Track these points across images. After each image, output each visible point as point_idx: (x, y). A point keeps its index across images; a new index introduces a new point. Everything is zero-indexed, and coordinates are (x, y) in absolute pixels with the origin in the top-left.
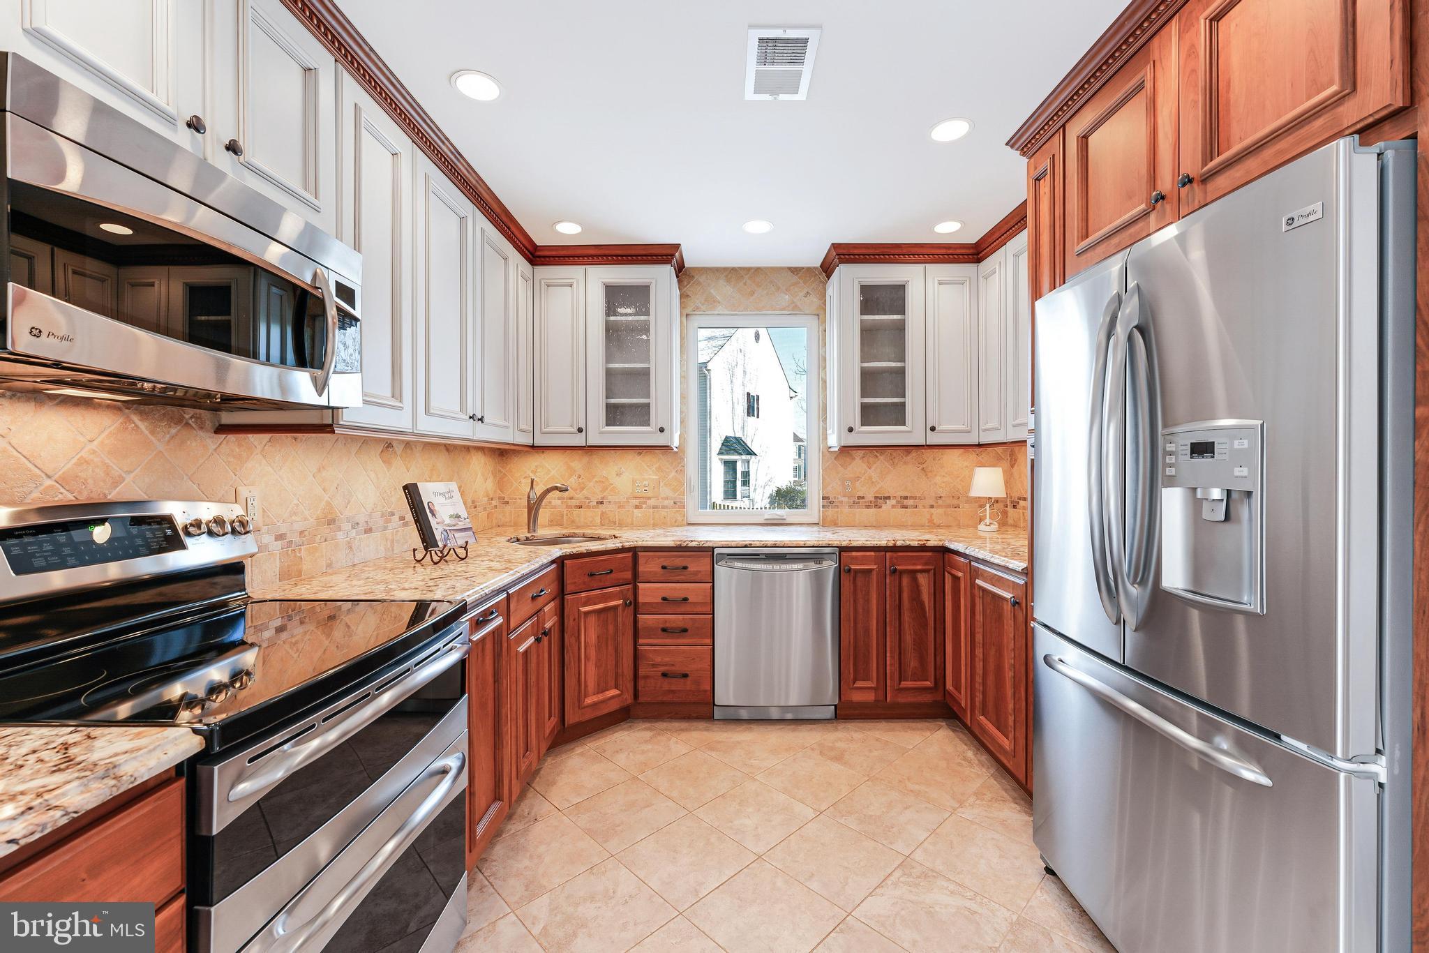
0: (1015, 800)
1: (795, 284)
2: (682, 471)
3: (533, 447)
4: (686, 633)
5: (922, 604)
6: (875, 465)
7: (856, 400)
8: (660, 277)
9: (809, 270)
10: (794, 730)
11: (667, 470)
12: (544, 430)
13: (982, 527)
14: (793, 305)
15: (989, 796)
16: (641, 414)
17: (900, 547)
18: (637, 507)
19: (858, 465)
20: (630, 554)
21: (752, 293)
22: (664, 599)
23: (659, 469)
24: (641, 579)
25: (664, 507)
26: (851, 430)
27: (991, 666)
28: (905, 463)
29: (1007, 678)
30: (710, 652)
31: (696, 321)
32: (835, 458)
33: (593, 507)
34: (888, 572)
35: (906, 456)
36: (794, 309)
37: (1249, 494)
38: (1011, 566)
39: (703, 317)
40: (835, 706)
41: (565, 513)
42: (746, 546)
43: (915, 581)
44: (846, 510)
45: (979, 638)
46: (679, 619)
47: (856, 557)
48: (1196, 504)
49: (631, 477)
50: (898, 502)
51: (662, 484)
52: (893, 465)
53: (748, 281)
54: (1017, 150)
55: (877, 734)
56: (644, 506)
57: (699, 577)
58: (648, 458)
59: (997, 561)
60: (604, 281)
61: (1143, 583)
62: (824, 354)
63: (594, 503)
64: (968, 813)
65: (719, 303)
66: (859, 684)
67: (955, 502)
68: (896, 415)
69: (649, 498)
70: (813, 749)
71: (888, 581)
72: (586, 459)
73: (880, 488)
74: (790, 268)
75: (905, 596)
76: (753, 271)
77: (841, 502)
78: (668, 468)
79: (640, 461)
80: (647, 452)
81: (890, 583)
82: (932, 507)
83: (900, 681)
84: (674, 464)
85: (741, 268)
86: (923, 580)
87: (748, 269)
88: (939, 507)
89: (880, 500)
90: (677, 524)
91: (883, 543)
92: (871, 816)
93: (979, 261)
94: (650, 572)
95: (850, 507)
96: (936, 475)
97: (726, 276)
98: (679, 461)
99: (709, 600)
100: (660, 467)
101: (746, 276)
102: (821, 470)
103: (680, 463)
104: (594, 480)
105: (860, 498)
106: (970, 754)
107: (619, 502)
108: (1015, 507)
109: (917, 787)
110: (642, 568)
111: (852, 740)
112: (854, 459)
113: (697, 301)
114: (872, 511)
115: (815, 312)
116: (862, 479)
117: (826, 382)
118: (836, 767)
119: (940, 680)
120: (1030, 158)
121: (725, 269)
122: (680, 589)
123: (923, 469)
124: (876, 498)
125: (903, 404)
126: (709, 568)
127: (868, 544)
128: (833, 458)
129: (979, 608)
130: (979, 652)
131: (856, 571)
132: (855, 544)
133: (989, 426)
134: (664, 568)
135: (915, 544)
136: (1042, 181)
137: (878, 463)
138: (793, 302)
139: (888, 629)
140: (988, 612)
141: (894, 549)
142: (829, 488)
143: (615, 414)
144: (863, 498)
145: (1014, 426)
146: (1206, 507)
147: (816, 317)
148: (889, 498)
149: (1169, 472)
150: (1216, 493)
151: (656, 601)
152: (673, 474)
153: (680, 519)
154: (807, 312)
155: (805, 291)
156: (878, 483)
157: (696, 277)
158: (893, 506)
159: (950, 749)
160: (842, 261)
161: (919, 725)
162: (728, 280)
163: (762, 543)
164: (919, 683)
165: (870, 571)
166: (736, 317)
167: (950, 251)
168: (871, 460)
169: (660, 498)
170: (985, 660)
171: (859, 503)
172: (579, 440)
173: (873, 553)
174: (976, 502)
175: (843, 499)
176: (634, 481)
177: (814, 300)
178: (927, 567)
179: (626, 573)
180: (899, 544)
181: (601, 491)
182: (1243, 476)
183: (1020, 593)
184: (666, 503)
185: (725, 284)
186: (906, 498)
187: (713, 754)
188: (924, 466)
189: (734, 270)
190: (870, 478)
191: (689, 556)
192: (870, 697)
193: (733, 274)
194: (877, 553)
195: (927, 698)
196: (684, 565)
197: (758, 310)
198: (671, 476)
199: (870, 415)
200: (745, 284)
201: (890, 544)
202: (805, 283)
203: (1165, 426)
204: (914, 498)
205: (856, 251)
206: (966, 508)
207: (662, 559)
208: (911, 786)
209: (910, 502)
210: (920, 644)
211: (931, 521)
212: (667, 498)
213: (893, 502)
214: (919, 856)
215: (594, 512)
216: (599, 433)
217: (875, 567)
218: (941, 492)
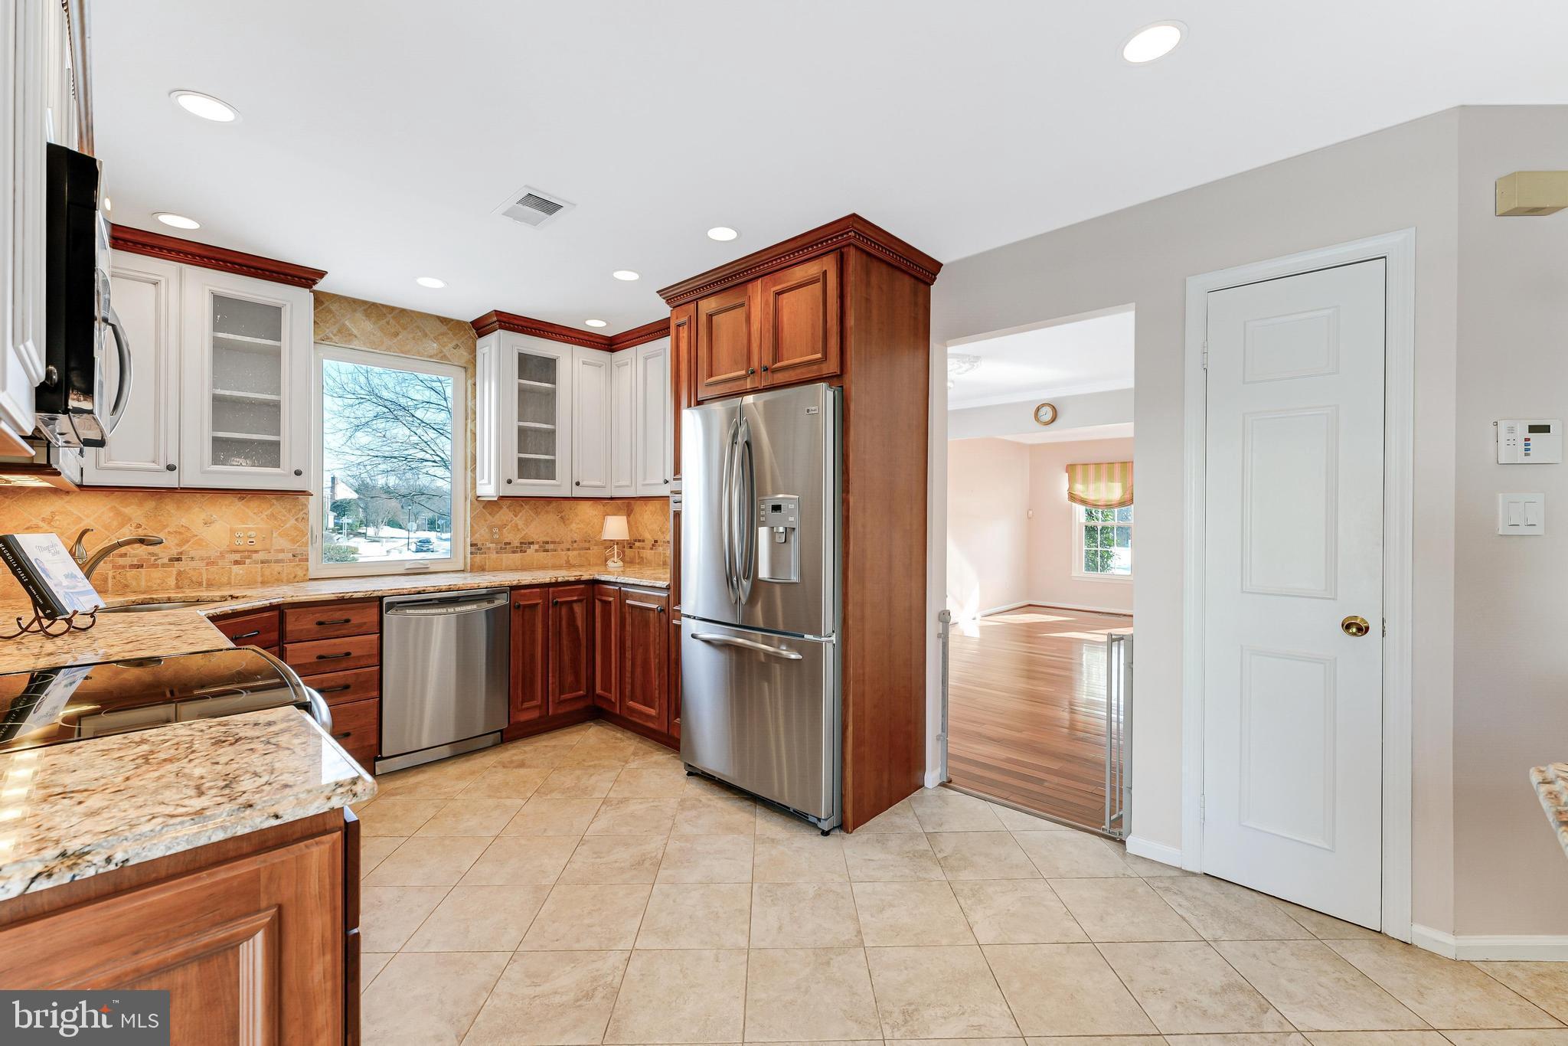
0: (658, 750)
1: (443, 334)
2: (305, 519)
3: (81, 486)
4: (348, 690)
5: (577, 629)
6: (521, 514)
7: (515, 455)
8: (296, 302)
9: (459, 324)
10: (468, 761)
11: (283, 518)
12: (102, 464)
13: (610, 563)
14: (442, 354)
15: (641, 753)
16: (266, 453)
17: (561, 582)
18: (236, 562)
19: (505, 514)
20: (276, 613)
21: (396, 334)
22: (320, 657)
24: (289, 639)
25: (277, 561)
26: (509, 482)
27: (639, 661)
28: (547, 512)
29: (653, 666)
30: (376, 706)
31: (329, 350)
32: (483, 507)
33: (163, 565)
34: (550, 604)
35: (548, 506)
36: (442, 358)
37: (794, 529)
38: (657, 585)
39: (336, 349)
40: (501, 731)
41: (111, 574)
42: (419, 593)
43: (571, 611)
44: (494, 556)
45: (628, 643)
46: (339, 676)
47: (525, 594)
48: (773, 534)
49: (229, 526)
50: (540, 547)
51: (274, 535)
52: (537, 514)
53: (391, 321)
54: (664, 298)
55: (544, 743)
56: (248, 561)
57: (364, 629)
58: (254, 504)
59: (645, 584)
60: (211, 288)
61: (748, 578)
62: (473, 407)
63: (166, 561)
64: (633, 765)
65: (356, 337)
66: (526, 705)
67: (587, 545)
68: (547, 470)
69: (256, 552)
70: (495, 767)
71: (550, 612)
73: (525, 534)
74: (438, 318)
75: (564, 623)
76: (397, 311)
77: (489, 548)
78: (284, 516)
79: (242, 507)
80: (252, 497)
81: (552, 614)
82: (569, 550)
83: (560, 695)
84: (293, 511)
85: (383, 305)
86: (578, 609)
87: (392, 309)
88: (574, 549)
89: (524, 545)
90: (296, 580)
91: (547, 580)
92: (568, 788)
93: (613, 351)
94: (302, 630)
95: (497, 553)
96: (572, 522)
97: (365, 310)
98: (301, 507)
99: (375, 651)
100: (272, 515)
101: (390, 316)
102: (469, 519)
103: (302, 509)
104: (166, 531)
105: (506, 544)
106: (619, 735)
107: (209, 558)
108: (631, 547)
109: (593, 763)
110: (290, 626)
111: (525, 752)
112: (501, 508)
113: (327, 330)
114: (518, 555)
115: (465, 365)
116: (509, 527)
117: (475, 434)
118: (522, 771)
119: (591, 686)
120: (674, 308)
121: (364, 302)
122: (339, 645)
123: (561, 517)
124: (521, 543)
125: (554, 462)
126: (376, 618)
127: (535, 582)
128: (481, 506)
129: (629, 620)
130: (628, 655)
131: (525, 606)
132: (524, 583)
133: (622, 483)
134: (320, 623)
135: (572, 579)
136: (681, 328)
137: (524, 512)
138: (441, 352)
139: (550, 653)
140: (636, 623)
141: (557, 584)
142: (477, 535)
144: (510, 543)
145: (644, 485)
146: (777, 536)
147: (463, 370)
148: (532, 543)
149: (762, 519)
150: (781, 529)
151: (308, 661)
152: (292, 522)
153: (300, 573)
154: (456, 364)
155: (454, 343)
156: (524, 530)
157: (326, 304)
158: (537, 551)
159: (604, 737)
160: (501, 328)
161: (574, 729)
162: (367, 315)
163: (436, 588)
164: (574, 694)
165: (537, 604)
166: (374, 355)
167: (591, 339)
168: (518, 509)
169: (272, 551)
170: (633, 659)
171: (506, 548)
172: (169, 480)
173: (538, 590)
174: (602, 544)
175: (491, 545)
176: (232, 531)
177: (464, 354)
178: (581, 597)
179: (272, 633)
180: (560, 580)
181: (177, 545)
182: (793, 520)
183: (664, 603)
184: (281, 556)
185: (364, 318)
186: (547, 543)
187: (398, 797)
188: (563, 514)
189: (374, 305)
190: (517, 525)
191: (352, 609)
192: (534, 715)
193: (374, 310)
194: (542, 590)
195: (580, 705)
196: (345, 618)
197: (403, 353)
198: (288, 525)
199: (525, 468)
200: (388, 323)
201: (553, 580)
202: (455, 335)
203: (758, 496)
204: (553, 542)
205: (516, 322)
206: (595, 550)
207: (317, 615)
208: (586, 764)
209: (551, 546)
210: (575, 661)
211: (568, 562)
212: (282, 551)
213: (536, 547)
214: (612, 795)
215: (165, 572)
216: (198, 470)
217: (540, 601)
218: (576, 537)
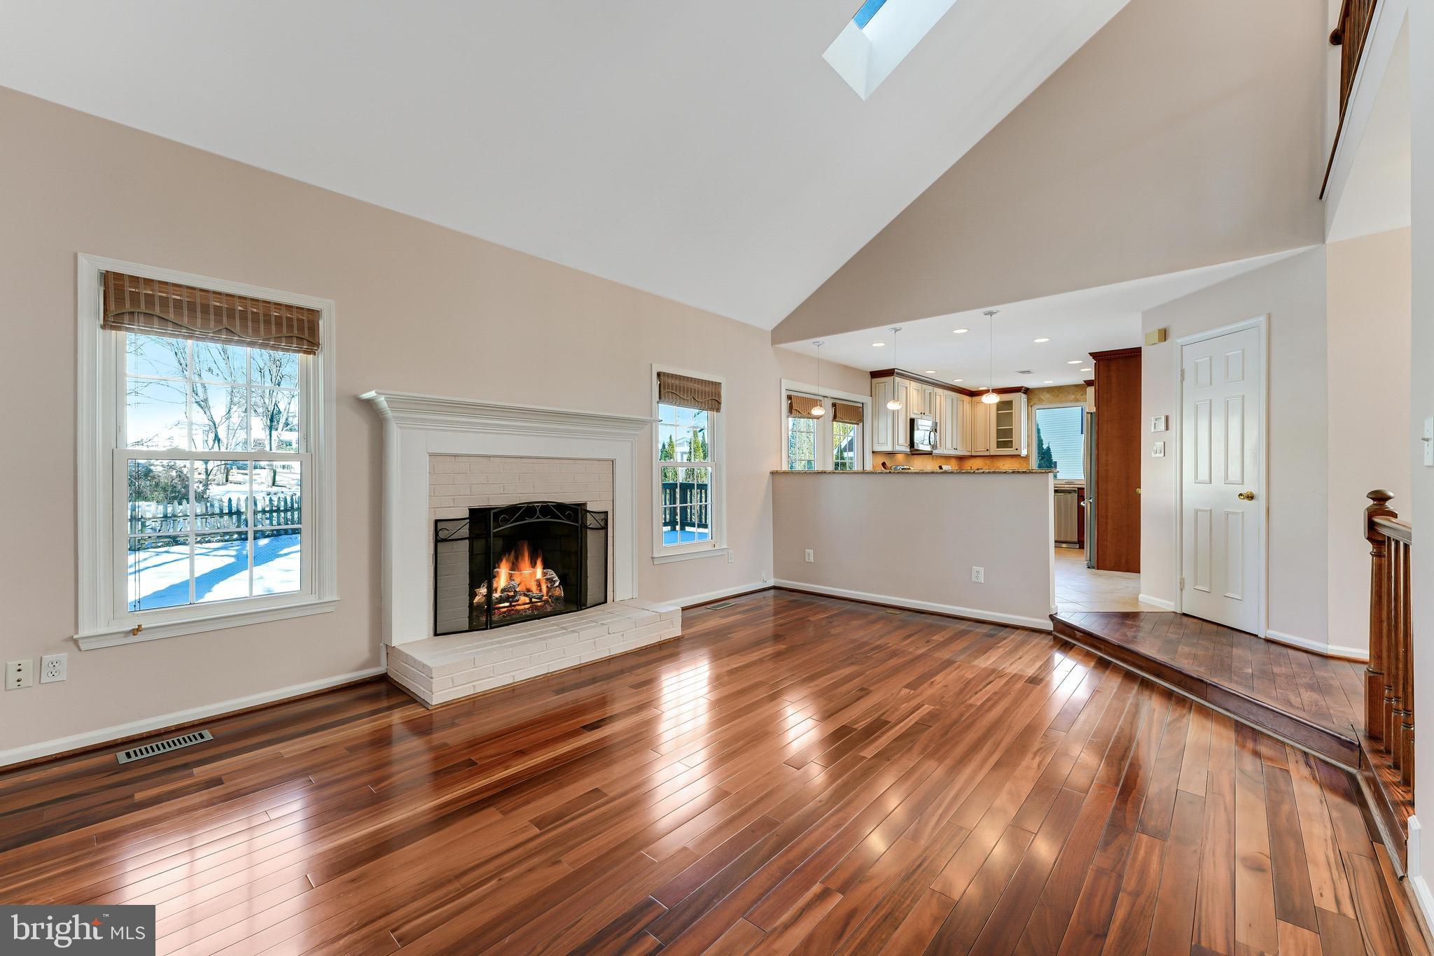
1: (1076, 391)
3: (972, 456)
9: (1082, 386)
16: (1008, 444)
21: (1058, 396)
23: (1020, 463)
31: (1035, 408)
53: (1056, 391)
58: (1015, 459)
65: (1046, 399)
72: (991, 460)
97: (1047, 390)
113: (1035, 401)
138: (1076, 398)
143: (1000, 445)
155: (1081, 393)
157: (1035, 394)
162: (1048, 392)
172: (987, 454)
193: (1050, 390)
200: (1055, 393)
202: (1081, 390)
216: (994, 451)
